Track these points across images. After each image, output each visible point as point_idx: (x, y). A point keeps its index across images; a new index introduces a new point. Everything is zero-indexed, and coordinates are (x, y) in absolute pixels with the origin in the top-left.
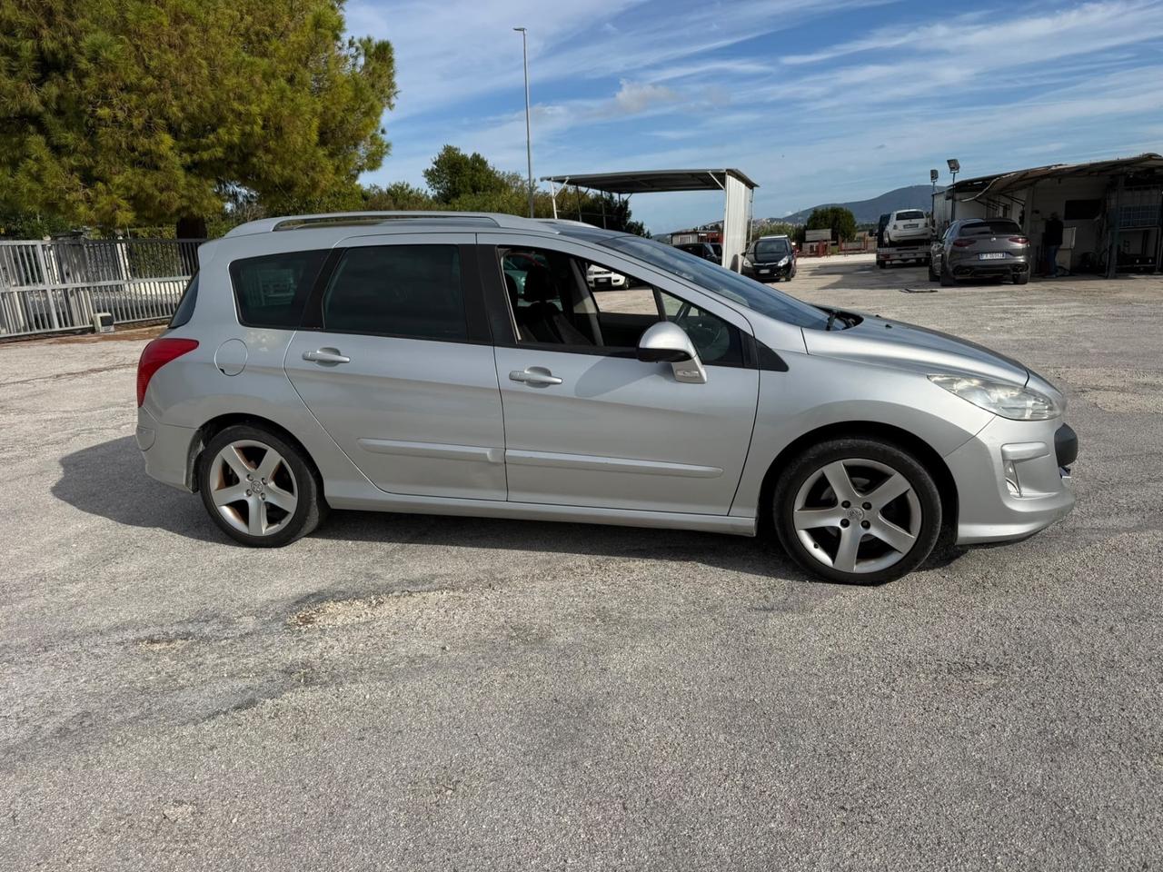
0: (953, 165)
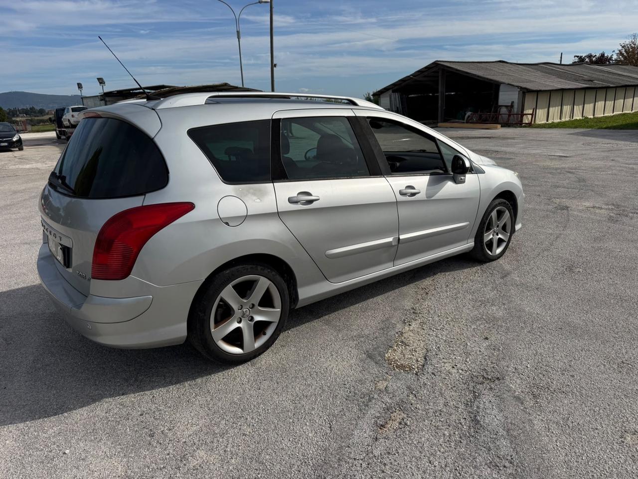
0: (101, 81)
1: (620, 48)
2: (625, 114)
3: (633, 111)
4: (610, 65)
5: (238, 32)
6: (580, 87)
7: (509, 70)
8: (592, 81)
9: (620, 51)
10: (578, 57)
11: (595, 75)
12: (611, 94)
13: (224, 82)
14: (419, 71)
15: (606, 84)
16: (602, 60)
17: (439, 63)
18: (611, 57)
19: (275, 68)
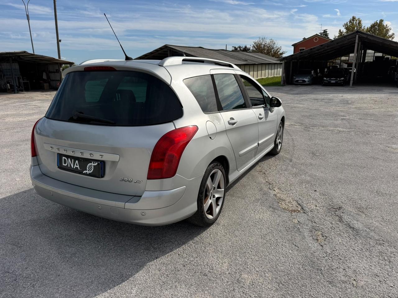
1: (254, 44)
2: (262, 79)
3: (266, 77)
4: (250, 52)
5: (28, 16)
6: (243, 64)
7: (206, 52)
8: (247, 61)
9: (253, 45)
10: (234, 47)
11: (247, 57)
12: (256, 67)
13: (23, 51)
14: (156, 50)
15: (254, 63)
16: (246, 50)
17: (168, 46)
18: (250, 48)
19: (60, 43)
